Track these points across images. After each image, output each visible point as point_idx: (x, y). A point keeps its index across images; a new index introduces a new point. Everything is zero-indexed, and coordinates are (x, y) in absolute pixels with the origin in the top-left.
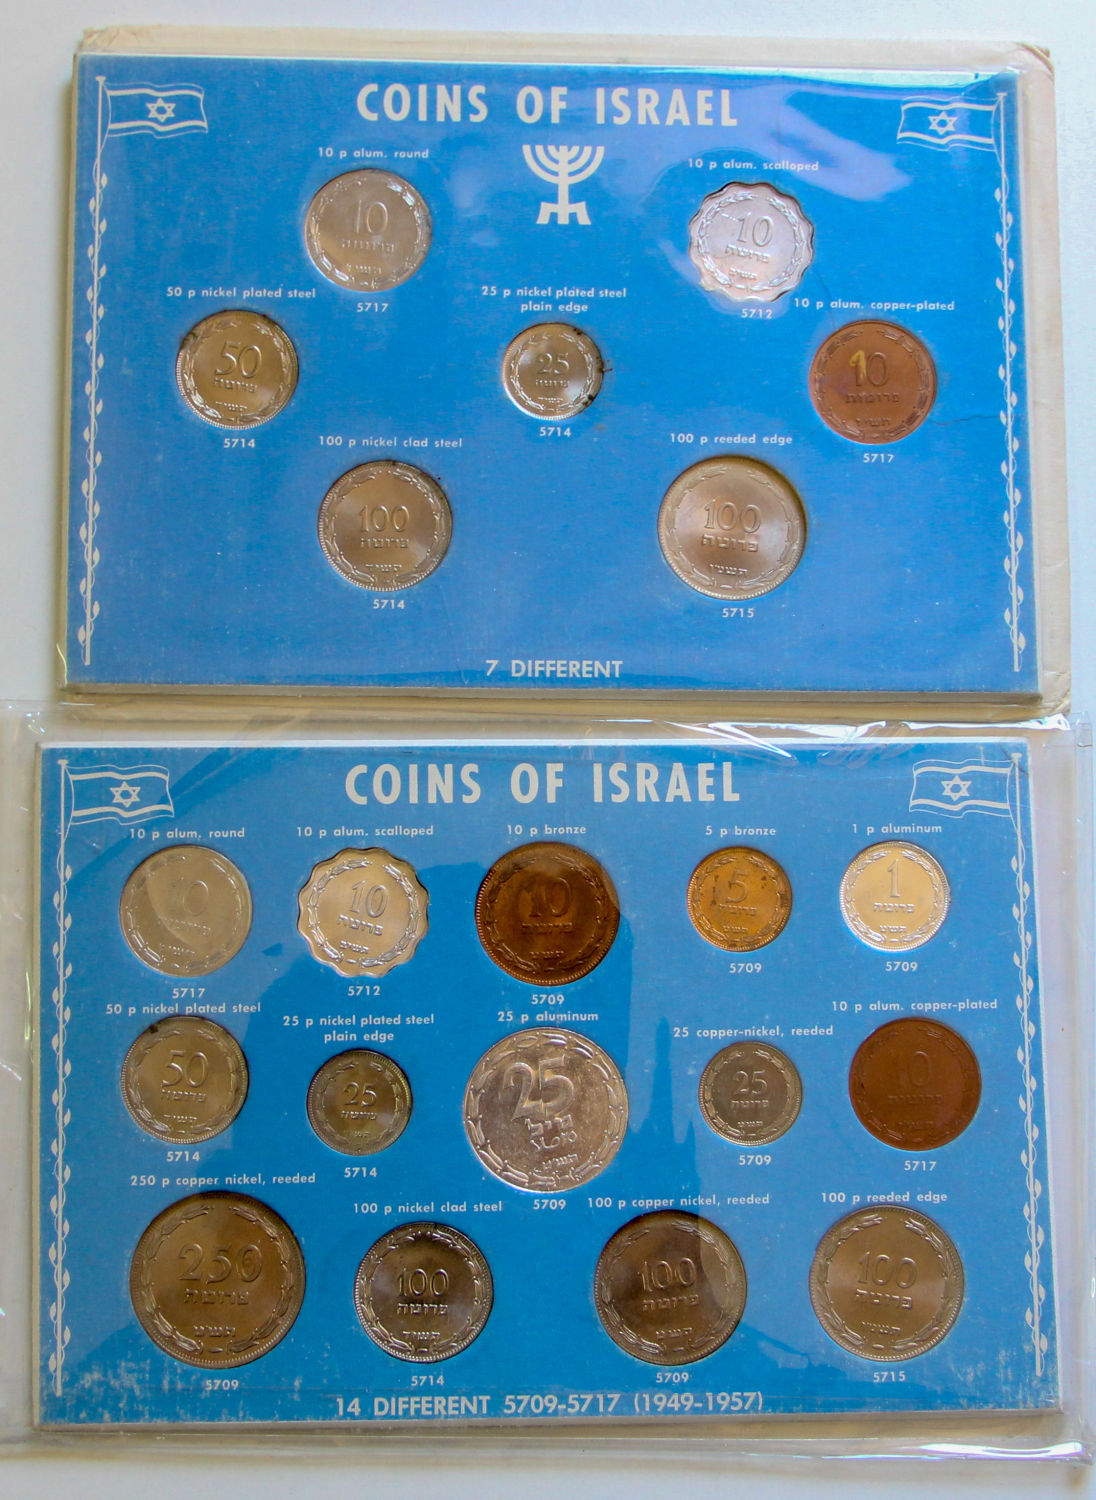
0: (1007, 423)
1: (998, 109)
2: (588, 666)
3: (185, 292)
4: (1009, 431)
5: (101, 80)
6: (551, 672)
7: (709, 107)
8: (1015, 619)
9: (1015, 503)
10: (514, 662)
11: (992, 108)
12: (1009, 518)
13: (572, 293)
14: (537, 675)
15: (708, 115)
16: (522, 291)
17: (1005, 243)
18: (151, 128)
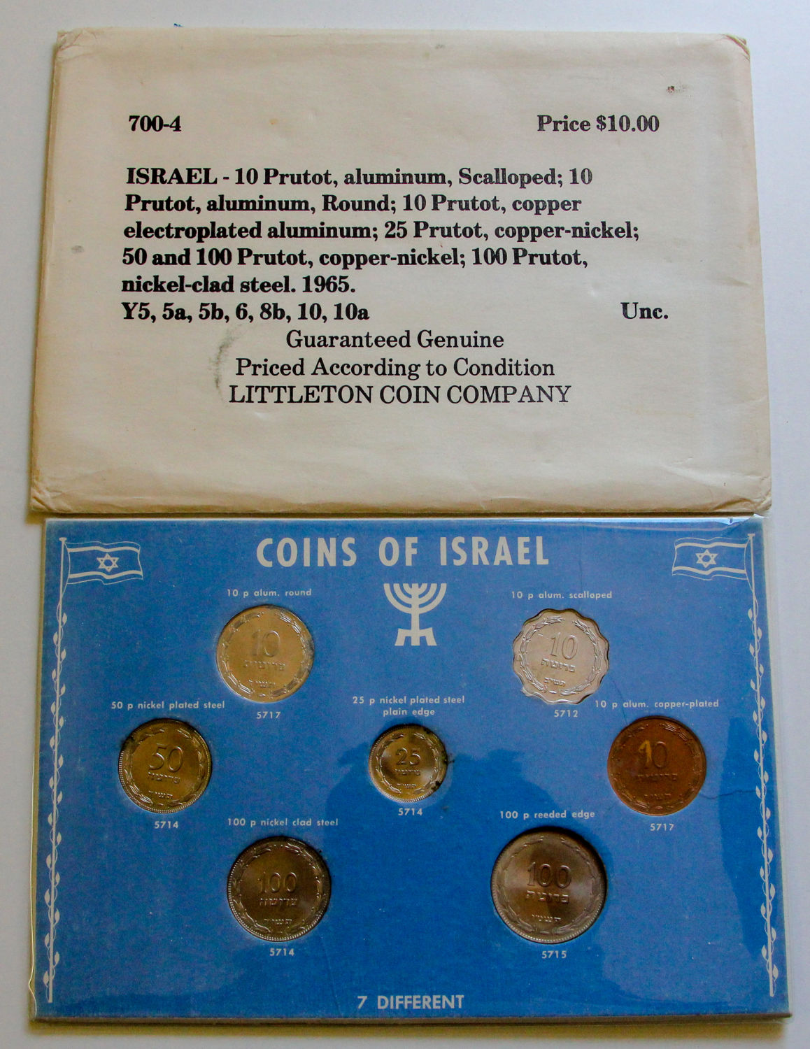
0: (761, 797)
1: (749, 547)
2: (437, 999)
3: (125, 706)
4: (763, 802)
5: (63, 540)
6: (409, 1005)
7: (527, 550)
8: (770, 954)
9: (768, 860)
10: (380, 998)
11: (744, 546)
12: (764, 873)
13: (422, 701)
14: (397, 1007)
15: (526, 556)
16: (384, 699)
17: (757, 652)
18: (100, 577)
